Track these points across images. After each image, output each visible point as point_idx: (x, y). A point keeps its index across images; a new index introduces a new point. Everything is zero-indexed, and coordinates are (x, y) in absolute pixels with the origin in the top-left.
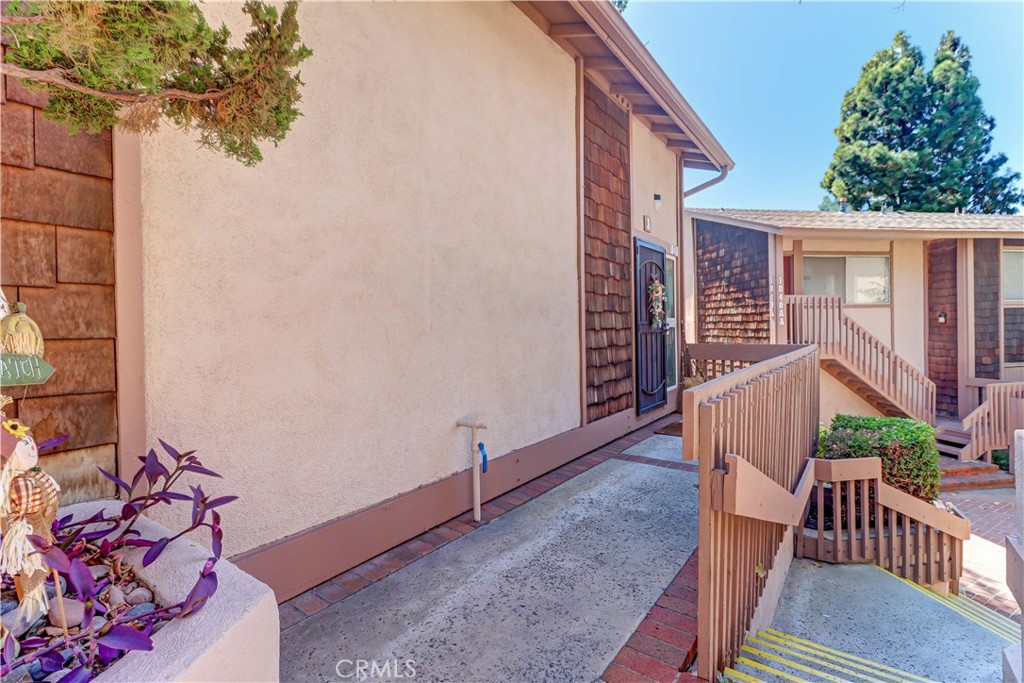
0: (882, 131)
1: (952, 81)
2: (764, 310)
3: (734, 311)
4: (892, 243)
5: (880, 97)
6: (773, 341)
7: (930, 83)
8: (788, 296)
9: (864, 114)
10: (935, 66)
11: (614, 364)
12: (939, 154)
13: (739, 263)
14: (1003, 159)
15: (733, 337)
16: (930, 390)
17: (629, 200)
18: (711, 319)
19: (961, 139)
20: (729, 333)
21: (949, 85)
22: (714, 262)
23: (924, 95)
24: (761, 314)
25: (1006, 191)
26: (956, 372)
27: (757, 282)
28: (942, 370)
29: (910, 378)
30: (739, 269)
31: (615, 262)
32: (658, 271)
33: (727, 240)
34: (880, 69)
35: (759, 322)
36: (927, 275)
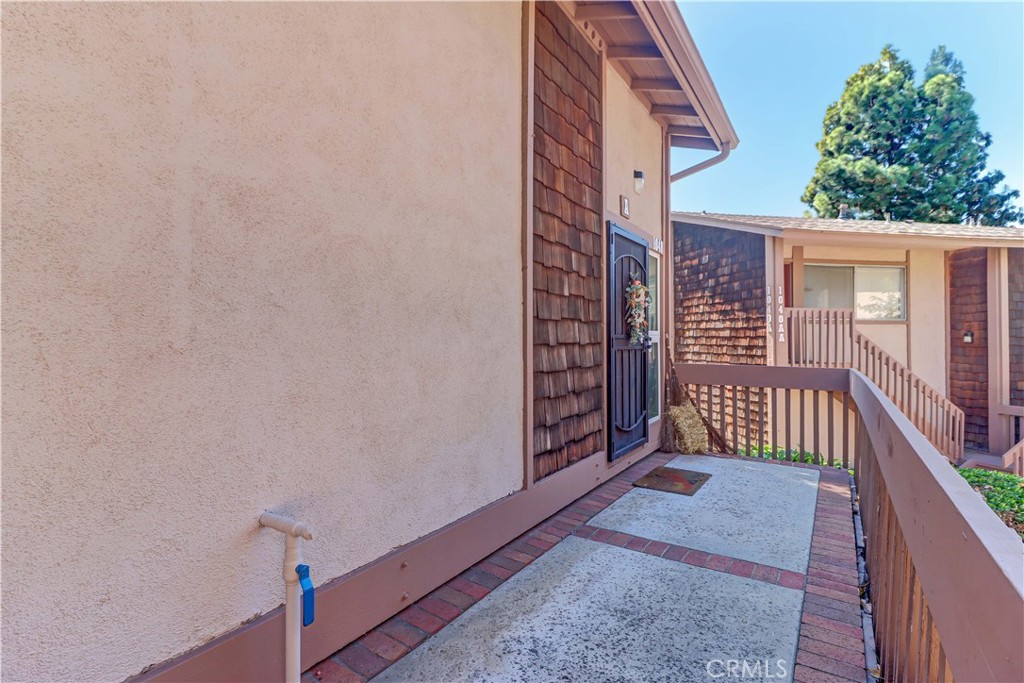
0: (867, 146)
1: (946, 96)
2: (759, 324)
3: (720, 325)
4: (908, 252)
5: (866, 111)
6: (770, 362)
7: (921, 98)
8: (789, 309)
9: (849, 127)
10: (927, 81)
11: (577, 393)
12: (929, 171)
13: (726, 270)
14: (1000, 177)
15: (719, 355)
16: (958, 419)
17: (601, 171)
18: (691, 333)
19: (954, 155)
20: (714, 350)
21: (943, 99)
22: (695, 271)
23: (915, 110)
24: (755, 329)
25: (1003, 208)
26: (986, 398)
27: (750, 291)
28: (968, 396)
29: (934, 405)
30: (726, 278)
31: (579, 252)
32: (638, 269)
33: (711, 245)
34: (866, 82)
35: (752, 338)
36: (949, 289)
